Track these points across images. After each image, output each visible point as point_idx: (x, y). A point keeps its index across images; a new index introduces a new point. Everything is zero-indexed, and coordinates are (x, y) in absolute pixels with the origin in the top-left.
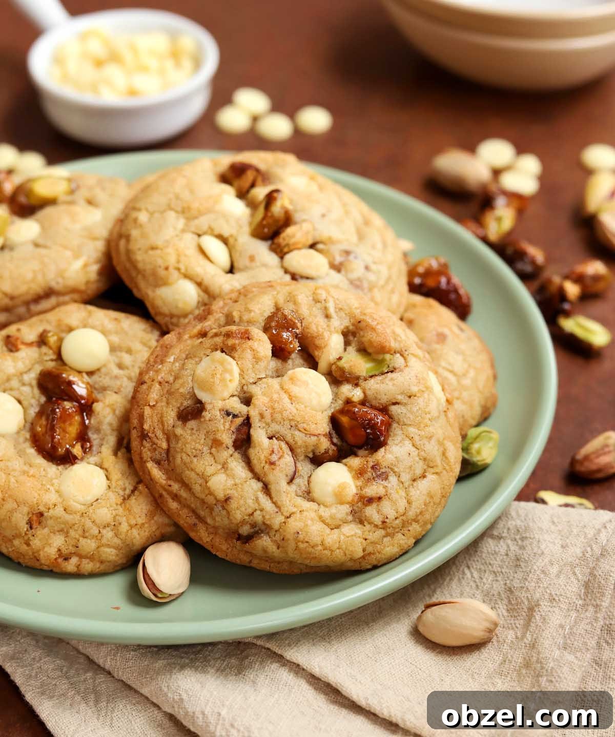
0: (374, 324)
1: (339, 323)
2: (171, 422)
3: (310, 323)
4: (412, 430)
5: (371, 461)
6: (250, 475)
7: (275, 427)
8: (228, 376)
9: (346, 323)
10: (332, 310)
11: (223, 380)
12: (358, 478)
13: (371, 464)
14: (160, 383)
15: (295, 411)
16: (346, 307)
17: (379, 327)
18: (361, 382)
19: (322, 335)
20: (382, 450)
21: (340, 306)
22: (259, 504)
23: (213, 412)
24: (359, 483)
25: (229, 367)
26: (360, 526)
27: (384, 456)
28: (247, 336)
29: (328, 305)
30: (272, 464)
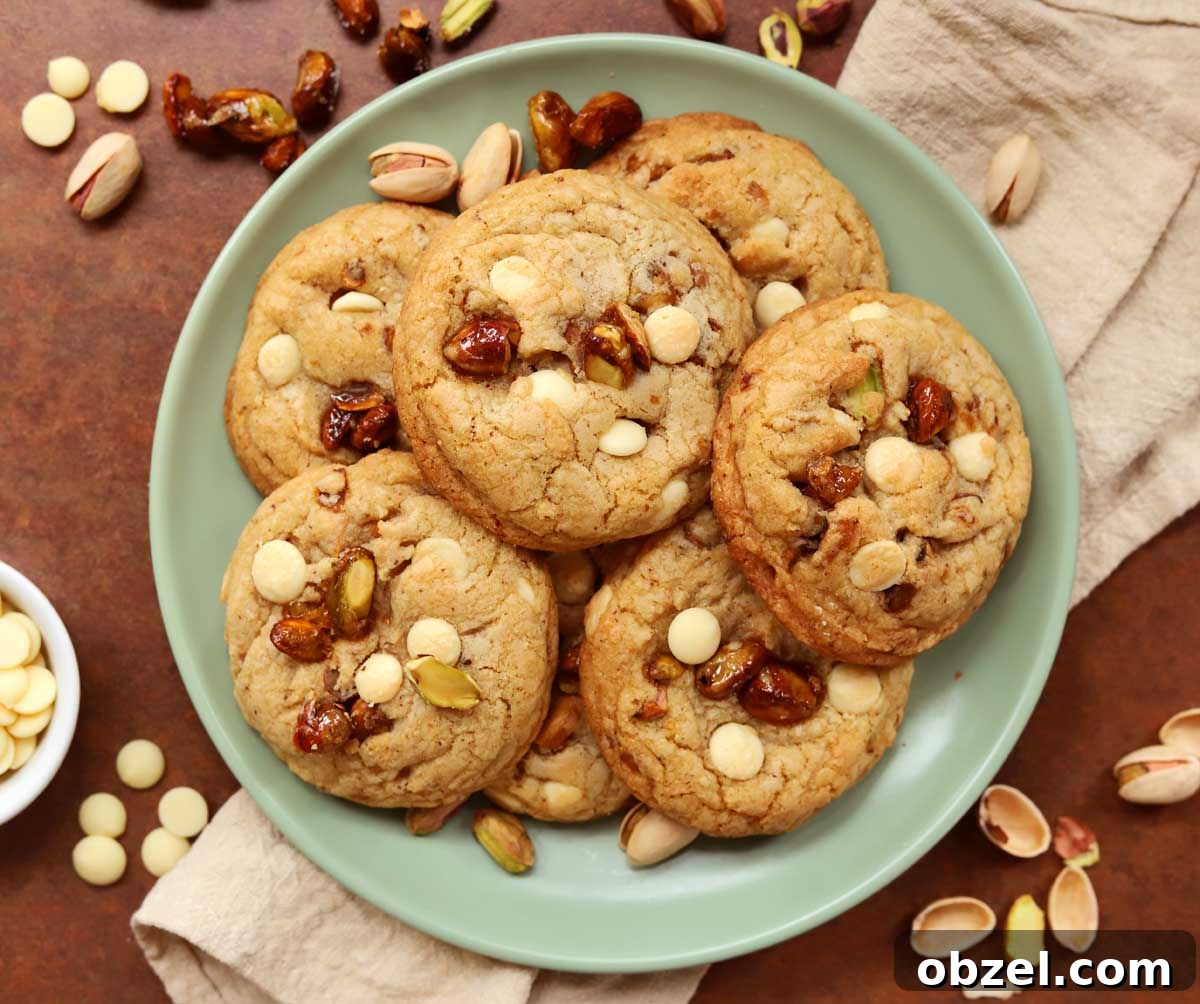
0: (839, 374)
1: (823, 412)
2: (895, 621)
3: (822, 444)
4: (935, 356)
5: (963, 410)
6: (968, 546)
7: (939, 512)
8: (889, 554)
9: (824, 401)
10: (806, 416)
11: (890, 559)
12: (975, 428)
13: (966, 411)
14: (845, 626)
15: (929, 486)
16: (803, 398)
17: (844, 367)
18: (889, 401)
19: (838, 434)
20: (954, 395)
21: (800, 404)
22: (994, 541)
23: (919, 577)
24: (979, 428)
25: (881, 550)
26: (1009, 436)
27: (961, 395)
28: (851, 525)
29: (798, 418)
30: (973, 522)
